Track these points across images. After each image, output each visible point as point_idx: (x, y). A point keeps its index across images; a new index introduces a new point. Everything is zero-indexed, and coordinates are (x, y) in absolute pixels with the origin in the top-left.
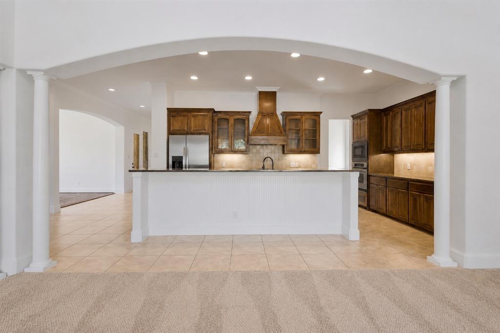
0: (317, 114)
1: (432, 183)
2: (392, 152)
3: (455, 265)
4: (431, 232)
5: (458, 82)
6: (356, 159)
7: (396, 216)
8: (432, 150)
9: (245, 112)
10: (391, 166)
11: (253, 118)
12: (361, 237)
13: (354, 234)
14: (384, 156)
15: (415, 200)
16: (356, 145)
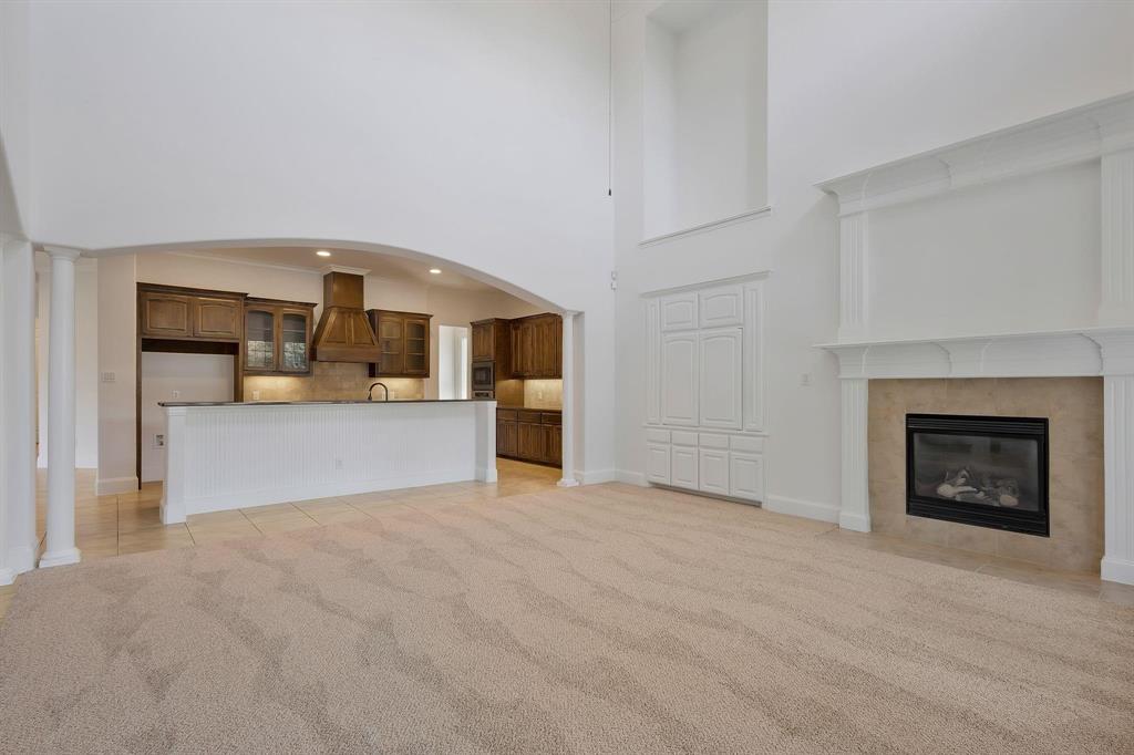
0: (427, 318)
1: (560, 412)
2: (521, 377)
3: (577, 484)
4: (560, 467)
5: (578, 316)
6: (476, 387)
7: (528, 457)
8: (560, 377)
9: (307, 304)
10: (521, 394)
11: (318, 312)
12: (499, 479)
13: (492, 474)
14: (512, 383)
15: (548, 433)
16: (477, 365)
